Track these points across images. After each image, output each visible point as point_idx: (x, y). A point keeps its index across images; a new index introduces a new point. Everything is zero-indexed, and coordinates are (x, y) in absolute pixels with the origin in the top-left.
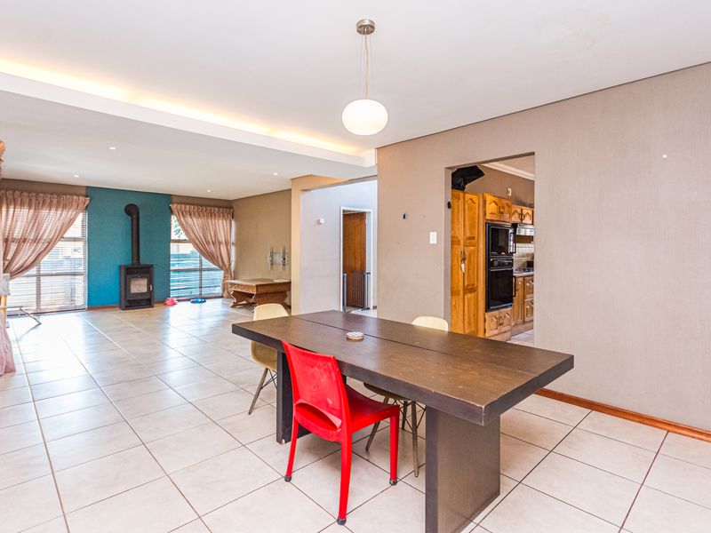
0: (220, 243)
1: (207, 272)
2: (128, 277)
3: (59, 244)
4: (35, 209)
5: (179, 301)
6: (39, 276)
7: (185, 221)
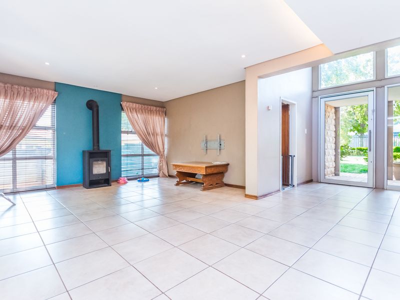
0: (157, 134)
1: (147, 157)
2: (91, 160)
4: (10, 99)
5: (129, 180)
6: (14, 159)
7: (132, 116)
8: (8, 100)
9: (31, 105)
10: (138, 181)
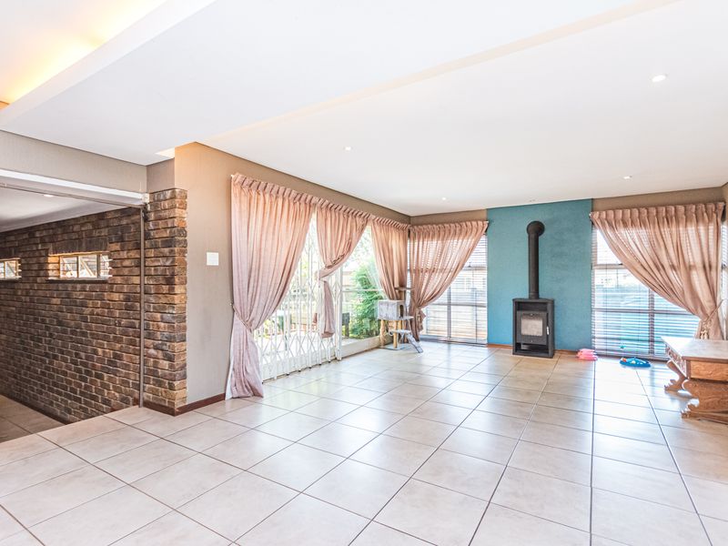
0: (689, 268)
1: (663, 317)
3: (462, 274)
4: (443, 240)
5: (600, 355)
6: (449, 305)
7: (616, 236)
8: (440, 242)
9: (459, 244)
10: (621, 362)
